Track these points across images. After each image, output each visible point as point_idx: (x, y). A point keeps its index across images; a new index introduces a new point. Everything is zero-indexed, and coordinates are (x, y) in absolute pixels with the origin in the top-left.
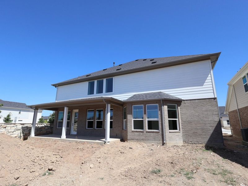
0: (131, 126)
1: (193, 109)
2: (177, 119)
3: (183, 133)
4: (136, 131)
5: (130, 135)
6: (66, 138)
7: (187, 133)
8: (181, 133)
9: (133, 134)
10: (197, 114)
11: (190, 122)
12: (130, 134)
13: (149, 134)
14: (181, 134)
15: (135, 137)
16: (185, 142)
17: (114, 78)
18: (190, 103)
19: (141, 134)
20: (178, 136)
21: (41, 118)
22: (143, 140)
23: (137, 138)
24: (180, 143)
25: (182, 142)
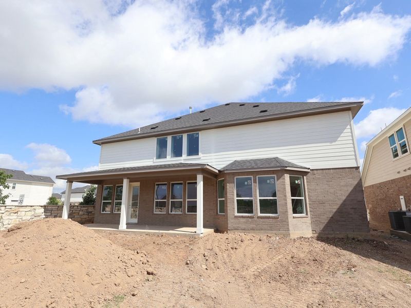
0: (233, 209)
1: (326, 183)
2: (303, 198)
3: (312, 218)
4: (242, 217)
5: (231, 223)
6: (127, 228)
7: (318, 219)
8: (309, 218)
9: (237, 221)
10: (332, 191)
11: (322, 203)
12: (232, 221)
13: (262, 220)
14: (308, 220)
15: (240, 225)
16: (314, 232)
17: (200, 133)
18: (322, 174)
19: (250, 220)
20: (305, 222)
21: (51, 196)
22: (253, 229)
23: (243, 226)
24: (309, 233)
25: (310, 231)
